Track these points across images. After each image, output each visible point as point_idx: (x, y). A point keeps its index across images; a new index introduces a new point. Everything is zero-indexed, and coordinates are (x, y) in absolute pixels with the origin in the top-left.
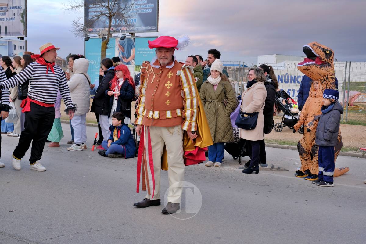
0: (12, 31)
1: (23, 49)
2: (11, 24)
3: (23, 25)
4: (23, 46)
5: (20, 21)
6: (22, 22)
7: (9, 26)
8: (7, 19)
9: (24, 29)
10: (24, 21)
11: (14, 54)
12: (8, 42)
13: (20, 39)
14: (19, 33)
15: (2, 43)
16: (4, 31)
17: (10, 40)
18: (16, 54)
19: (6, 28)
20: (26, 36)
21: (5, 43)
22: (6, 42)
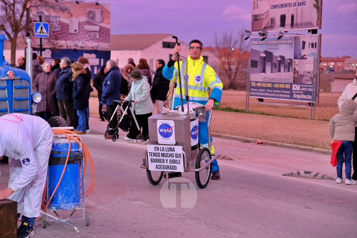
0: (300, 22)
1: (316, 47)
2: (299, 12)
3: (317, 11)
4: (316, 43)
5: (313, 6)
6: (315, 8)
7: (297, 15)
8: (295, 5)
9: (318, 18)
10: (318, 6)
11: (302, 55)
12: (295, 37)
13: (311, 32)
14: (310, 24)
15: (287, 40)
16: (290, 22)
17: (297, 34)
18: (304, 56)
19: (293, 17)
20: (321, 28)
21: (290, 40)
22: (292, 37)
